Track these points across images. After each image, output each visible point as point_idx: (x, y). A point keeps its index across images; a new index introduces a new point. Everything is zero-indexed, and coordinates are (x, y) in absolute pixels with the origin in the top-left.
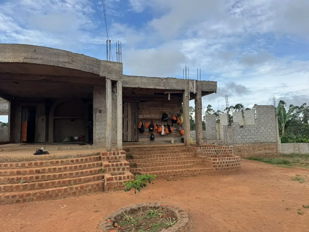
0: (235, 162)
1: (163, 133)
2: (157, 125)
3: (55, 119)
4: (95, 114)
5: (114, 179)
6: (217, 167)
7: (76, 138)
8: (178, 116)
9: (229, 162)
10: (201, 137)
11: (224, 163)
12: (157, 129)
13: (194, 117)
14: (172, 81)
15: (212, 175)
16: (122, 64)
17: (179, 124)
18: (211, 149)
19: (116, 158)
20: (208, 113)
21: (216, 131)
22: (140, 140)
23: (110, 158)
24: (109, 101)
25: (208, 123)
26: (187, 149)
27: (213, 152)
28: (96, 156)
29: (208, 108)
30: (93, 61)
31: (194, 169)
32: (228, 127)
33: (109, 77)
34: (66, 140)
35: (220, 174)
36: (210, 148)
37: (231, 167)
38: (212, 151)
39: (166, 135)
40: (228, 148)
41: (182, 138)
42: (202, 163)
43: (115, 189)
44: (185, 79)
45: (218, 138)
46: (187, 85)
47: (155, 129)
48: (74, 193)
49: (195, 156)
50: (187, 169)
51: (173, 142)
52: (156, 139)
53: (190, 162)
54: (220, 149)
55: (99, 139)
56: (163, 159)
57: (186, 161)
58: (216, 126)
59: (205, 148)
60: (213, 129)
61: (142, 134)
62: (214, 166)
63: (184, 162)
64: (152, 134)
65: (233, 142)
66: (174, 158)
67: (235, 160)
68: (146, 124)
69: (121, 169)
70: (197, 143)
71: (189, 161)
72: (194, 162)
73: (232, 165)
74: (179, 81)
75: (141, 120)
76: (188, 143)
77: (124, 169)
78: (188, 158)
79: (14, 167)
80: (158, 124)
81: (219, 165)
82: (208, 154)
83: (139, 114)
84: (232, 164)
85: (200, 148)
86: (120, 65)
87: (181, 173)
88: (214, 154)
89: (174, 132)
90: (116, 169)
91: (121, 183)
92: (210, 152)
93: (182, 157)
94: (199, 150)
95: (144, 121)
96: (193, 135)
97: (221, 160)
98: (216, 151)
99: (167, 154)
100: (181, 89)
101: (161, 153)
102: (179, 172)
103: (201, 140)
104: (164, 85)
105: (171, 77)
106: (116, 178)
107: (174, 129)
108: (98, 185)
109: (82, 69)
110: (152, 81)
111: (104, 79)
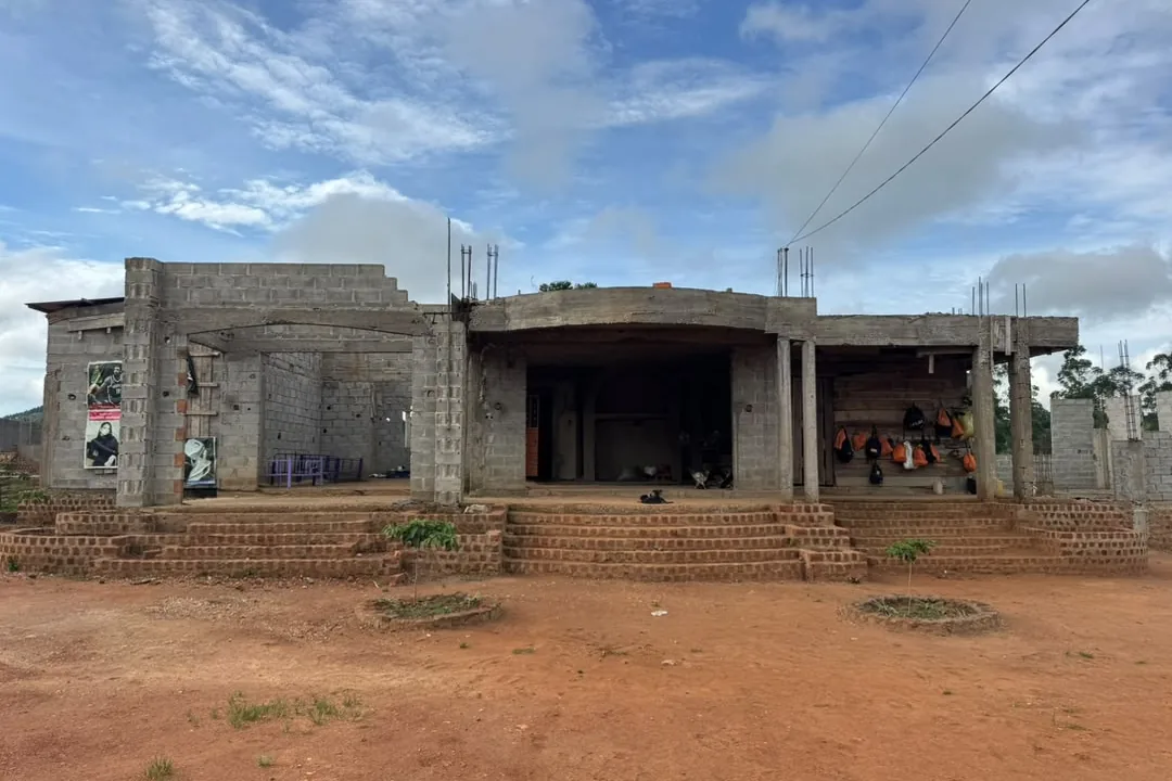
0: (1128, 545)
1: (909, 464)
2: (890, 441)
3: (598, 422)
4: (738, 414)
5: (825, 558)
6: (1074, 556)
7: (650, 471)
8: (956, 414)
9: (1108, 545)
10: (1030, 475)
11: (1092, 544)
12: (892, 453)
13: (1006, 397)
14: (939, 322)
15: (1057, 574)
16: (814, 300)
17: (959, 437)
18: (1058, 512)
19: (812, 519)
20: (1073, 379)
21: (1094, 457)
22: (840, 481)
23: (799, 518)
24: (786, 389)
25: (1062, 427)
26: (985, 510)
27: (1063, 519)
28: (761, 513)
29: (1070, 357)
30: (753, 302)
31: (1006, 557)
32: (1128, 448)
33: (785, 334)
34: (625, 474)
35: (1080, 574)
36: (1055, 509)
37: (1114, 556)
38: (1063, 517)
39: (919, 469)
40: (1112, 509)
41: (969, 480)
42: (1029, 545)
43: (829, 578)
44: (977, 313)
45: (1101, 482)
46: (986, 333)
47: (883, 451)
48: (754, 577)
49: (1011, 527)
50: (989, 557)
51: (939, 489)
52: (888, 481)
53: (997, 542)
54: (1086, 511)
55: (748, 476)
56: (921, 531)
57: (984, 538)
58: (1091, 440)
59: (1041, 508)
60: (1080, 451)
61: (848, 465)
62: (1065, 553)
63: (981, 541)
64: (875, 467)
65: (1149, 496)
66: (951, 531)
67: (1128, 539)
68: (857, 437)
69: (831, 543)
70: (1018, 493)
71: (992, 538)
72: (1007, 541)
73: (1119, 553)
74: (960, 322)
75: (844, 426)
76: (991, 493)
77: (836, 543)
78: (991, 531)
79: (628, 523)
80: (894, 437)
81: (1078, 550)
82: (1048, 523)
83: (834, 409)
84: (1117, 549)
85: (1026, 507)
86: (812, 304)
87: (971, 564)
88: (1068, 524)
89: (943, 460)
90: (821, 541)
91: (839, 567)
92: (1055, 518)
93: (973, 529)
94: (1021, 512)
95: (851, 430)
96: (1003, 469)
97: (1084, 537)
98: (1072, 516)
99: (929, 520)
100: (968, 344)
101: (911, 516)
102: (966, 561)
103: (1027, 485)
104: (917, 334)
105: (936, 312)
106: (829, 557)
107: (942, 452)
108: (793, 566)
109: (734, 325)
110: (881, 325)
111: (773, 339)
